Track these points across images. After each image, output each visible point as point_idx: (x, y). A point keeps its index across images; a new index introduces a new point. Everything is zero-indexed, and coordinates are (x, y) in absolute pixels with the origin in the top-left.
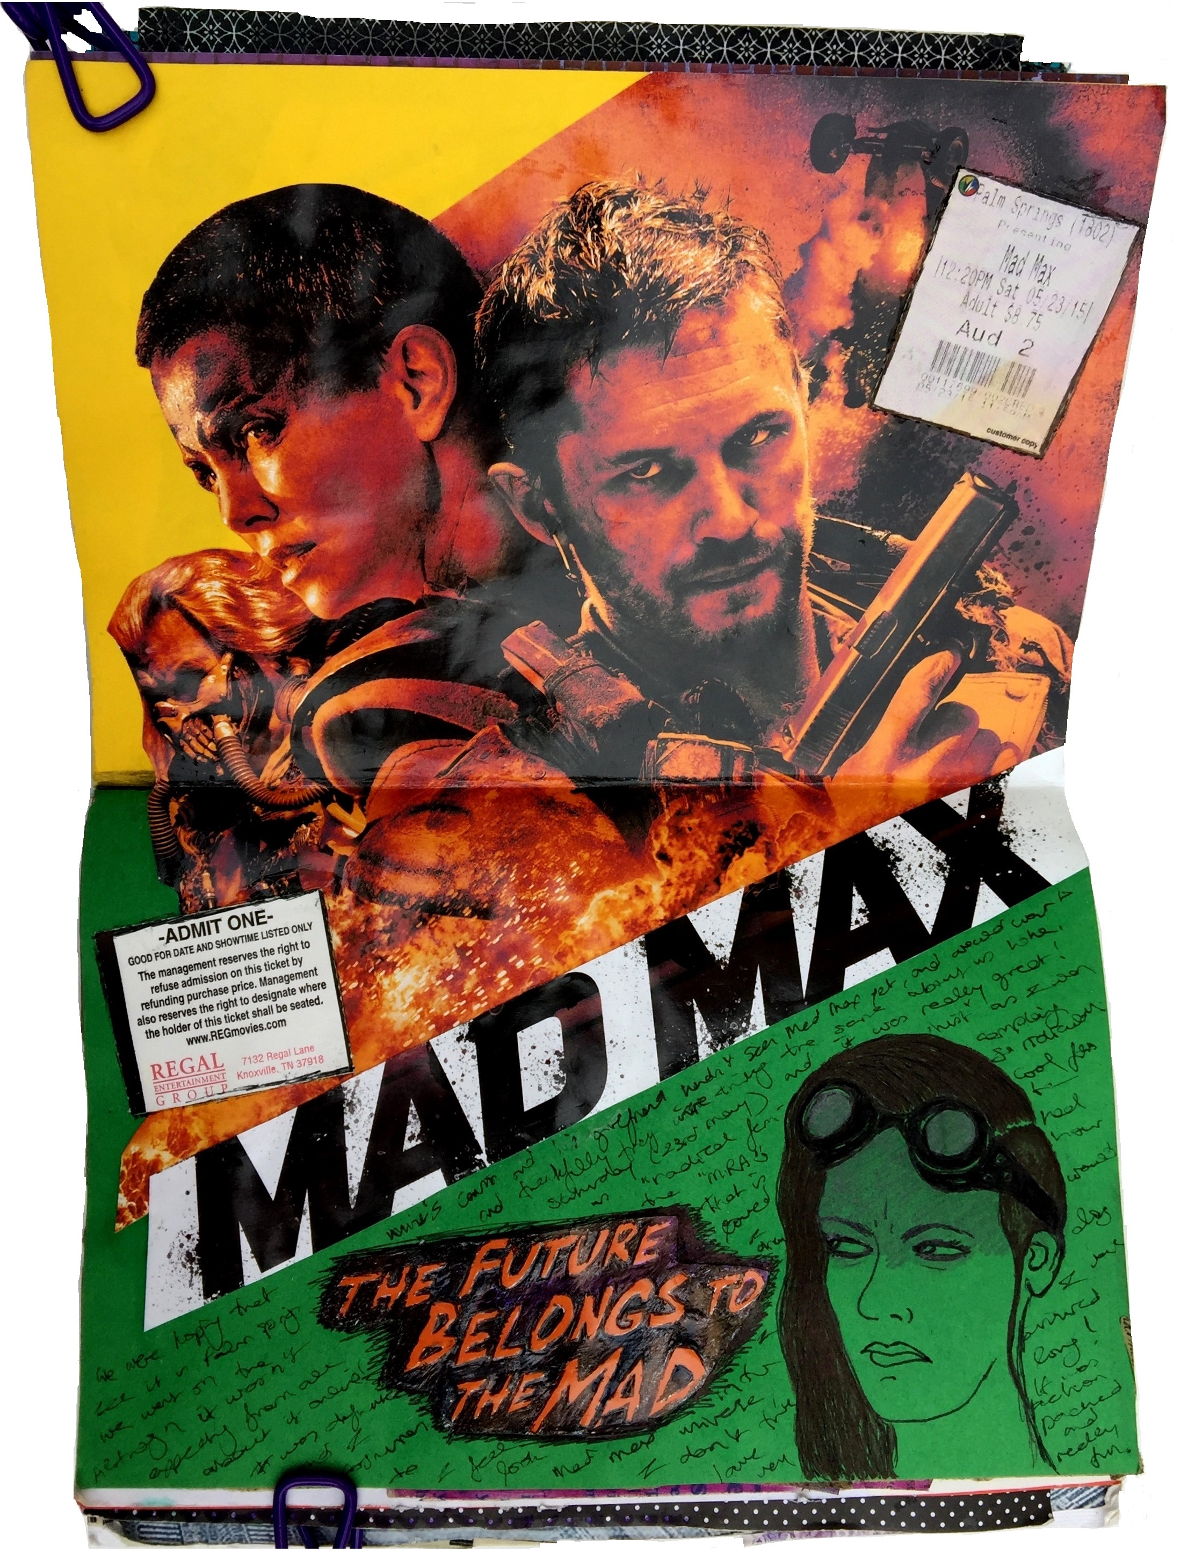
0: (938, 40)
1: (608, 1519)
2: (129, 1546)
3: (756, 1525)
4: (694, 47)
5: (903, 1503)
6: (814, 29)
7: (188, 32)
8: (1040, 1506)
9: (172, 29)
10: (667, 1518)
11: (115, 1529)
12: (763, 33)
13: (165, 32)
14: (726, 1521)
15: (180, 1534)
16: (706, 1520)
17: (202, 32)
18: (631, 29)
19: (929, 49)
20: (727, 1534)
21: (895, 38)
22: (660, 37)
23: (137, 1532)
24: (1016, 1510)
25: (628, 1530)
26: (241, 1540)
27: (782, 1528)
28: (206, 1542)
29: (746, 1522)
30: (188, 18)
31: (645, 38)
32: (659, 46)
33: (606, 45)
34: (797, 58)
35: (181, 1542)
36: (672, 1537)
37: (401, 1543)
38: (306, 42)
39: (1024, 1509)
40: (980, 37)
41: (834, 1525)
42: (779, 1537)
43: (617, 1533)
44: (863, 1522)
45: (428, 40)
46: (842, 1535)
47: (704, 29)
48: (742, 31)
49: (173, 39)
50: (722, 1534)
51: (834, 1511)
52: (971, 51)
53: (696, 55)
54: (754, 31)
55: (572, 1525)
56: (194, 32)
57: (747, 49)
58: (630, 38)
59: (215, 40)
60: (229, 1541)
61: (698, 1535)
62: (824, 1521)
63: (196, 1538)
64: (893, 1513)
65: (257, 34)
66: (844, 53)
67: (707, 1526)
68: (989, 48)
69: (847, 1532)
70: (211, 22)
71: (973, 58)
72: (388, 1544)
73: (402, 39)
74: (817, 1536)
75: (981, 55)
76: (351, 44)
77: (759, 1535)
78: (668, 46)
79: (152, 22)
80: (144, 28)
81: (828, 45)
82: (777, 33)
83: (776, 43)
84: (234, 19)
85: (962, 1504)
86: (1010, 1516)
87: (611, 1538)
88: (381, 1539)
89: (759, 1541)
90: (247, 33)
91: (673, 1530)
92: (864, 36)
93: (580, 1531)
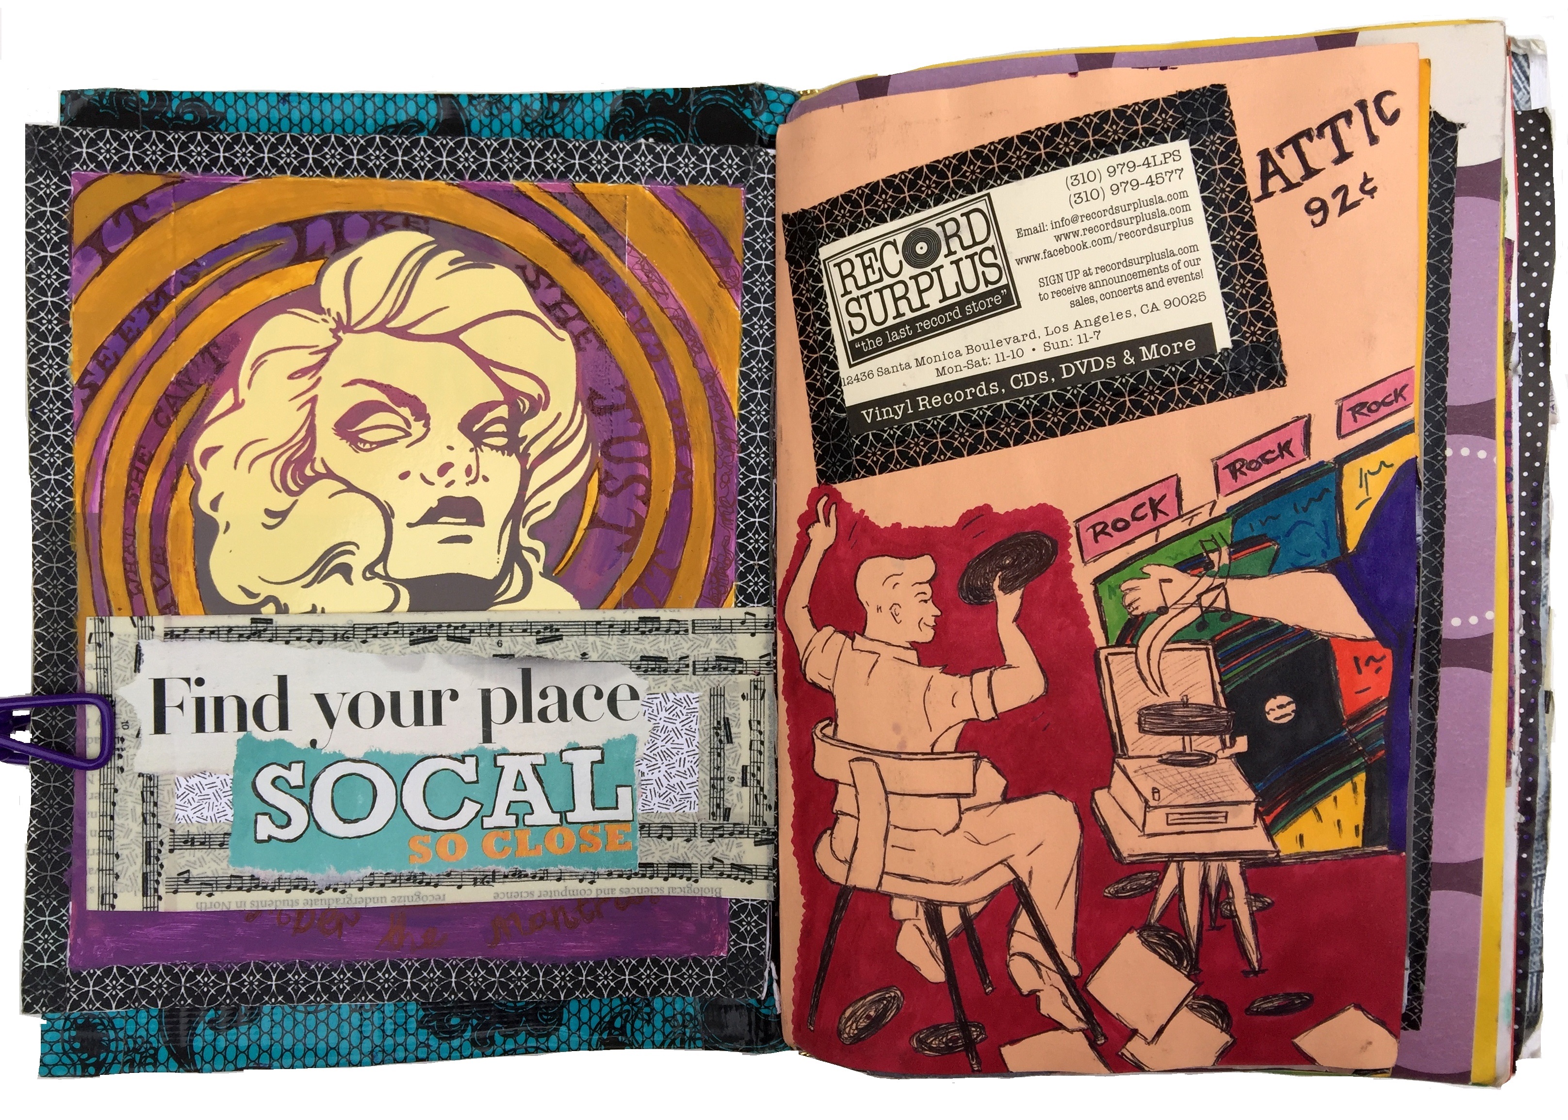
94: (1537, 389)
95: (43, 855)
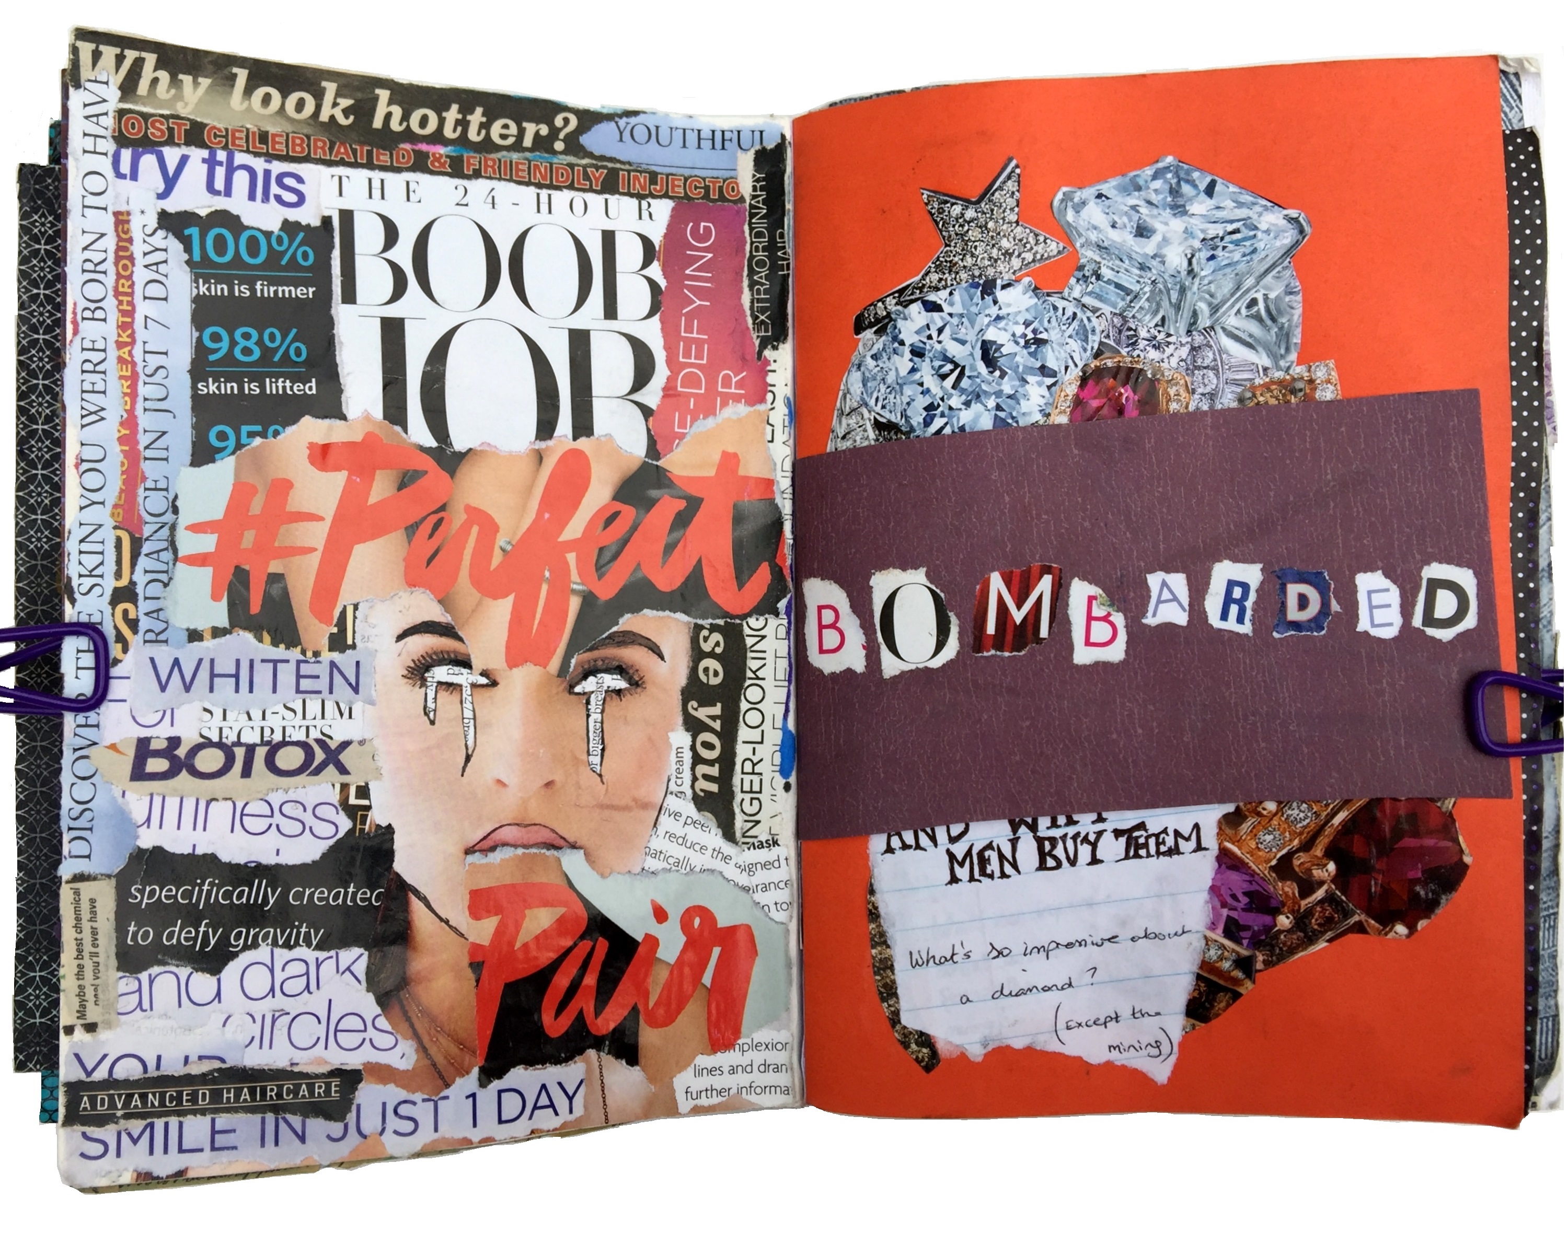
0: (25, 252)
1: (1532, 585)
2: (1560, 1069)
3: (1539, 434)
4: (39, 504)
5: (1516, 282)
6: (18, 380)
7: (38, 1020)
8: (1519, 140)
9: (35, 1037)
10: (1531, 524)
11: (1544, 1084)
12: (23, 433)
13: (38, 1044)
14: (1535, 464)
15: (1547, 1018)
16: (1533, 484)
17: (37, 1007)
18: (22, 569)
19: (35, 262)
20: (1547, 462)
21: (24, 297)
22: (29, 539)
23: (1546, 1062)
24: (1523, 166)
25: (1543, 564)
26: (1554, 957)
27: (1542, 405)
28: (1556, 991)
29: (1535, 444)
30: (23, 1021)
31: (31, 555)
32: (39, 540)
33: (39, 594)
34: (48, 398)
35: (1556, 1018)
36: (1549, 519)
37: (1557, 795)
38: (45, 901)
39: (1522, 157)
40: (21, 209)
41: (1539, 354)
42: (1551, 408)
43: (1546, 574)
44: (1535, 324)
45: (38, 776)
46: (1548, 343)
47: (21, 494)
48: (21, 454)
49: (45, 1036)
50: (1547, 467)
51: (1524, 354)
52: (36, 217)
53: (47, 501)
54: (21, 442)
55: (1537, 621)
56: (38, 1014)
57: (40, 449)
58: (31, 570)
59: (45, 993)
60: (1555, 968)
61: (1548, 492)
62: (1535, 364)
63: (1552, 1002)
64: (1526, 293)
65: (38, 950)
66: (41, 350)
67: (1539, 484)
68: (32, 199)
69: (1545, 338)
70: (27, 998)
71: (43, 215)
72: (1558, 808)
73: (38, 803)
74: (1549, 369)
75: (40, 207)
76: (45, 855)
77: (1549, 429)
78: (39, 530)
79: (29, 1058)
80: (35, 1066)
81: (34, 366)
82: (23, 419)
83: (32, 419)
84: (24, 974)
85: (1517, 222)
86: (1530, 171)
87: (1551, 580)
88: (1553, 816)
89: (1554, 428)
90: (38, 961)
91: (1543, 517)
92: (24, 328)
93: (1544, 613)
94: (1531, 409)
95: (31, 908)
